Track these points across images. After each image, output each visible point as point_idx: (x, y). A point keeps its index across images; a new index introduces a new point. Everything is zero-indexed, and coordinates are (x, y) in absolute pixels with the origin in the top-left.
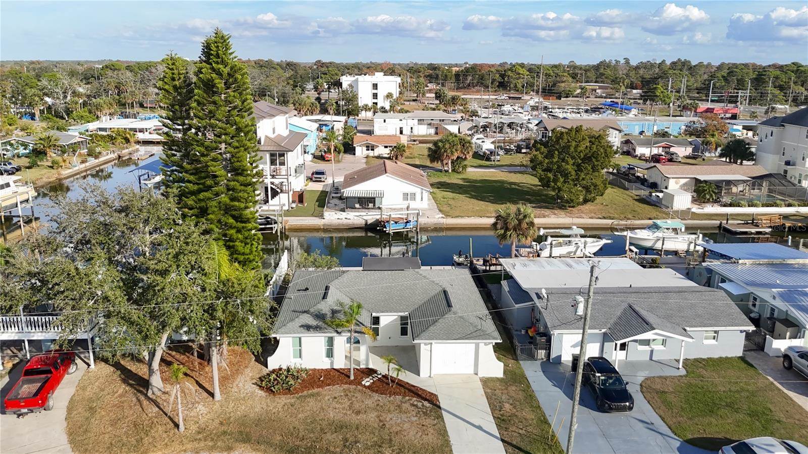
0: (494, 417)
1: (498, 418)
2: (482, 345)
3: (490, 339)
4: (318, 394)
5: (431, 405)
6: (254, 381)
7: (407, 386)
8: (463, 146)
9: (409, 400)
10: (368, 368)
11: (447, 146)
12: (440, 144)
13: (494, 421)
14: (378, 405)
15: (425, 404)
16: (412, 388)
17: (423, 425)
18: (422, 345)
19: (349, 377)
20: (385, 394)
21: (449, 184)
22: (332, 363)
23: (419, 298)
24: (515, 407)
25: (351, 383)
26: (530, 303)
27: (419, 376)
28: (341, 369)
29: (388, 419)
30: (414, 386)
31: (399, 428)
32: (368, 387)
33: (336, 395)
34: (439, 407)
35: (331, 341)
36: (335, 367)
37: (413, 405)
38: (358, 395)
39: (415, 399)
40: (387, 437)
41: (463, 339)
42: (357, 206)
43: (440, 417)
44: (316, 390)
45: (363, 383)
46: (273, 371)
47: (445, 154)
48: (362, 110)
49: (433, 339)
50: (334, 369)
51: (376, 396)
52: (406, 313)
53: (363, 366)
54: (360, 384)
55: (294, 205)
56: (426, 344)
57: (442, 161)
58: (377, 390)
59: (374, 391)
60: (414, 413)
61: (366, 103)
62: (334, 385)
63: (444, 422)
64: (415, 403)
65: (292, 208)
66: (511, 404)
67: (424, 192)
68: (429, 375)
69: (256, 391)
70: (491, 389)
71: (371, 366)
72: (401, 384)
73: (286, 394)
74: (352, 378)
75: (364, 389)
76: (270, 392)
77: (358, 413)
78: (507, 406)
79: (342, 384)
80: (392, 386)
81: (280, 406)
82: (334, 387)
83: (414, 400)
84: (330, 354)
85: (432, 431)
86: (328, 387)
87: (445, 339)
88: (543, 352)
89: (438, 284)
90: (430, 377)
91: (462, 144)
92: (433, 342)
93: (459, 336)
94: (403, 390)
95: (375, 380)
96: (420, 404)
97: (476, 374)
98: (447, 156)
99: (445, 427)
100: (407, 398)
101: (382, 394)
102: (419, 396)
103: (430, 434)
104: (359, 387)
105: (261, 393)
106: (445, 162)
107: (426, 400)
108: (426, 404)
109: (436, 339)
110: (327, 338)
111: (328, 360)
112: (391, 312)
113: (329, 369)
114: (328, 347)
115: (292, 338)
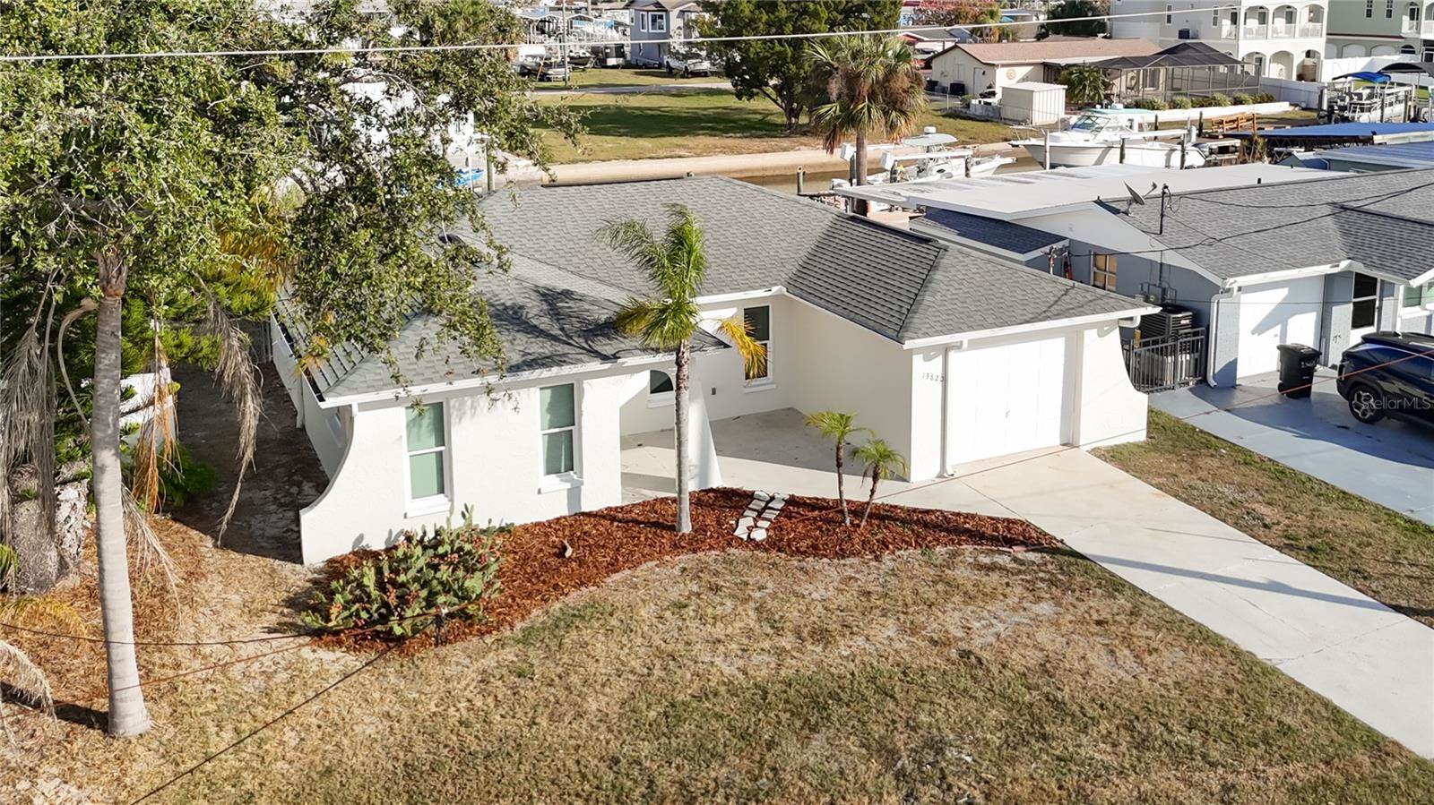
0: (1278, 549)
3: (1120, 309)
6: (271, 619)
9: (954, 555)
10: (716, 490)
14: (866, 593)
18: (917, 360)
19: (670, 527)
22: (574, 494)
24: (1288, 509)
25: (694, 544)
27: (907, 481)
28: (610, 509)
33: (677, 597)
34: (1080, 556)
36: (585, 509)
37: (986, 568)
39: (971, 548)
44: (576, 598)
45: (742, 535)
46: (336, 569)
49: (960, 330)
51: (829, 568)
52: (775, 289)
54: (731, 540)
56: (928, 354)
58: (814, 549)
59: (806, 555)
62: (635, 565)
64: (987, 560)
66: (1269, 504)
69: (306, 652)
70: (1162, 475)
74: (687, 527)
75: (761, 554)
76: (380, 645)
77: (823, 636)
79: (661, 555)
80: (854, 525)
82: (638, 572)
84: (563, 456)
86: (618, 577)
87: (995, 325)
90: (940, 476)
92: (965, 338)
93: (1030, 310)
94: (902, 532)
95: (771, 517)
97: (1069, 444)
100: (942, 550)
101: (843, 558)
102: (973, 536)
104: (735, 550)
105: (334, 660)
108: (1020, 553)
109: (971, 328)
110: (549, 391)
111: (557, 485)
112: (721, 291)
113: (565, 518)
114: (557, 430)
115: (407, 408)
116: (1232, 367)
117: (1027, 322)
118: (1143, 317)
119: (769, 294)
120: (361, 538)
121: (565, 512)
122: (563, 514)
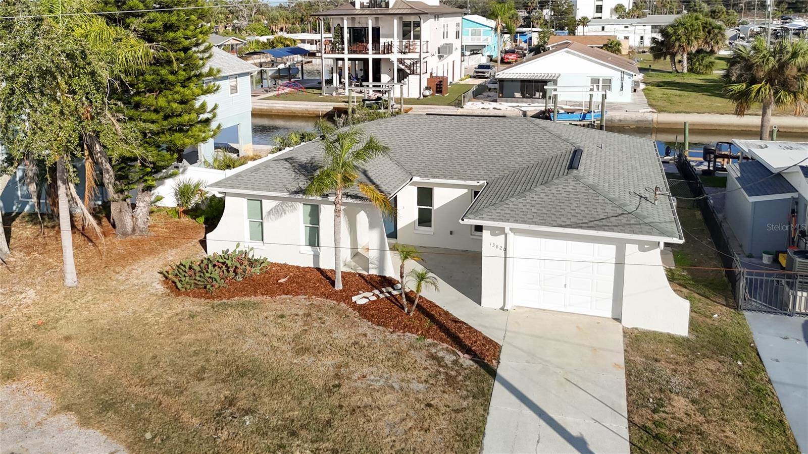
0: (631, 421)
1: (644, 428)
2: (631, 249)
3: (650, 234)
4: (254, 305)
5: (476, 366)
6: (166, 269)
7: (442, 319)
8: (709, 32)
9: (430, 345)
10: (384, 277)
11: (681, 31)
12: (669, 30)
13: (626, 434)
14: (355, 343)
15: (461, 361)
16: (450, 325)
17: (429, 405)
18: (487, 234)
19: (333, 283)
20: (385, 326)
21: (678, 83)
22: (316, 257)
23: (520, 159)
25: (331, 295)
26: (788, 196)
27: (480, 304)
29: (355, 376)
30: (456, 321)
31: (367, 400)
32: (361, 309)
33: (287, 313)
34: (493, 373)
35: (314, 215)
36: (322, 266)
37: (434, 357)
38: (330, 320)
39: (445, 345)
40: (324, 416)
41: (581, 227)
42: (518, 95)
43: (484, 396)
45: (354, 299)
47: (677, 44)
49: (508, 221)
50: (319, 269)
51: (365, 326)
52: (481, 182)
53: (373, 272)
54: (347, 300)
55: (427, 93)
56: (495, 232)
57: (673, 55)
58: (373, 316)
59: (365, 317)
60: (424, 374)
62: (297, 294)
63: (486, 410)
64: (441, 354)
65: (424, 96)
66: (694, 401)
67: (626, 77)
68: (501, 305)
69: (154, 284)
70: (647, 357)
71: (389, 274)
73: (199, 296)
74: (339, 286)
75: (350, 310)
77: (302, 350)
79: (313, 294)
80: (409, 312)
81: (167, 315)
82: (294, 299)
83: (443, 350)
85: (444, 424)
86: (283, 296)
87: (536, 223)
89: (567, 140)
90: (502, 309)
91: (707, 30)
93: (574, 220)
94: (427, 323)
95: (382, 296)
96: (449, 359)
97: (618, 320)
98: (680, 46)
99: (484, 422)
100: (430, 341)
101: (379, 325)
102: (457, 341)
103: (434, 430)
104: (343, 305)
106: (678, 58)
107: (468, 350)
108: (466, 360)
109: (516, 221)
110: (310, 206)
111: (309, 250)
112: (452, 178)
113: (310, 268)
114: (311, 225)
115: (248, 199)
117: (561, 226)
119: (478, 184)
120: (228, 250)
121: (312, 265)
122: (310, 266)
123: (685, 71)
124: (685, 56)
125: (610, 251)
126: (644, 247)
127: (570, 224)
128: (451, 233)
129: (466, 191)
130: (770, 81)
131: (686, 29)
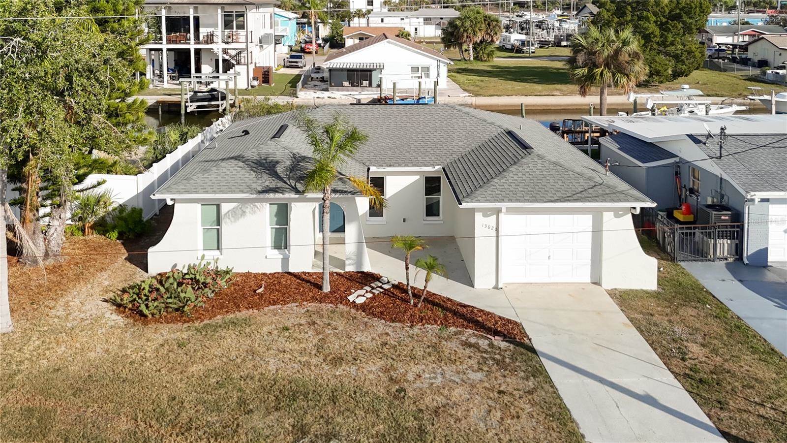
0: (676, 375)
1: (686, 375)
2: (608, 216)
3: (627, 201)
4: (247, 322)
5: (512, 347)
6: (111, 295)
7: (449, 305)
8: (489, 24)
9: (456, 334)
10: (363, 273)
11: (468, 24)
12: (457, 23)
13: (679, 385)
14: (384, 344)
15: (495, 343)
16: (461, 309)
17: (500, 392)
18: (478, 217)
19: (320, 287)
20: (400, 321)
21: (472, 70)
22: (285, 261)
23: (460, 143)
24: (715, 351)
25: (324, 299)
26: (671, 161)
27: (473, 287)
28: (305, 273)
29: (410, 377)
30: (465, 306)
31: (441, 400)
32: (363, 307)
33: (289, 324)
34: (532, 350)
35: (283, 214)
36: (291, 270)
37: (467, 344)
38: (341, 325)
39: (471, 331)
40: (412, 423)
41: (569, 201)
42: (346, 84)
43: (539, 372)
44: (244, 314)
45: (351, 298)
46: (162, 278)
47: (465, 35)
48: (354, 16)
49: (503, 201)
50: (290, 273)
51: (380, 326)
52: (437, 167)
53: (350, 268)
54: (343, 300)
55: (255, 83)
56: (486, 213)
57: (460, 45)
58: (382, 313)
59: (374, 315)
60: (473, 362)
61: (359, 7)
62: (285, 303)
63: (553, 386)
64: (473, 340)
65: (252, 87)
66: (703, 345)
67: (441, 65)
68: (494, 284)
69: (107, 315)
70: (641, 313)
71: (367, 268)
72: (433, 301)
73: (174, 320)
74: (327, 288)
75: (353, 311)
76: (137, 317)
77: (337, 361)
78: (695, 349)
79: (303, 300)
80: (415, 305)
81: (150, 347)
82: (285, 308)
83: (469, 334)
84: (281, 240)
85: (528, 408)
86: (272, 307)
87: (528, 201)
88: (726, 243)
90: (496, 287)
91: (487, 23)
92: (504, 206)
93: (559, 194)
94: (440, 313)
95: (376, 292)
96: (483, 343)
97: (597, 283)
98: (467, 36)
99: (559, 397)
100: (453, 329)
101: (393, 321)
102: (479, 325)
103: (524, 416)
104: (341, 306)
105: (118, 319)
106: (465, 47)
107: (496, 333)
108: (498, 341)
109: (510, 201)
110: (276, 206)
111: (276, 254)
112: (407, 165)
113: (278, 273)
114: (278, 227)
115: (202, 205)
116: (764, 252)
117: (552, 201)
118: (642, 209)
119: (434, 170)
120: (175, 265)
121: (280, 270)
122: (278, 271)
123: (472, 59)
124: (471, 46)
125: (586, 221)
126: (618, 213)
127: (557, 198)
128: (404, 220)
129: (418, 177)
130: (607, 65)
131: (472, 21)
